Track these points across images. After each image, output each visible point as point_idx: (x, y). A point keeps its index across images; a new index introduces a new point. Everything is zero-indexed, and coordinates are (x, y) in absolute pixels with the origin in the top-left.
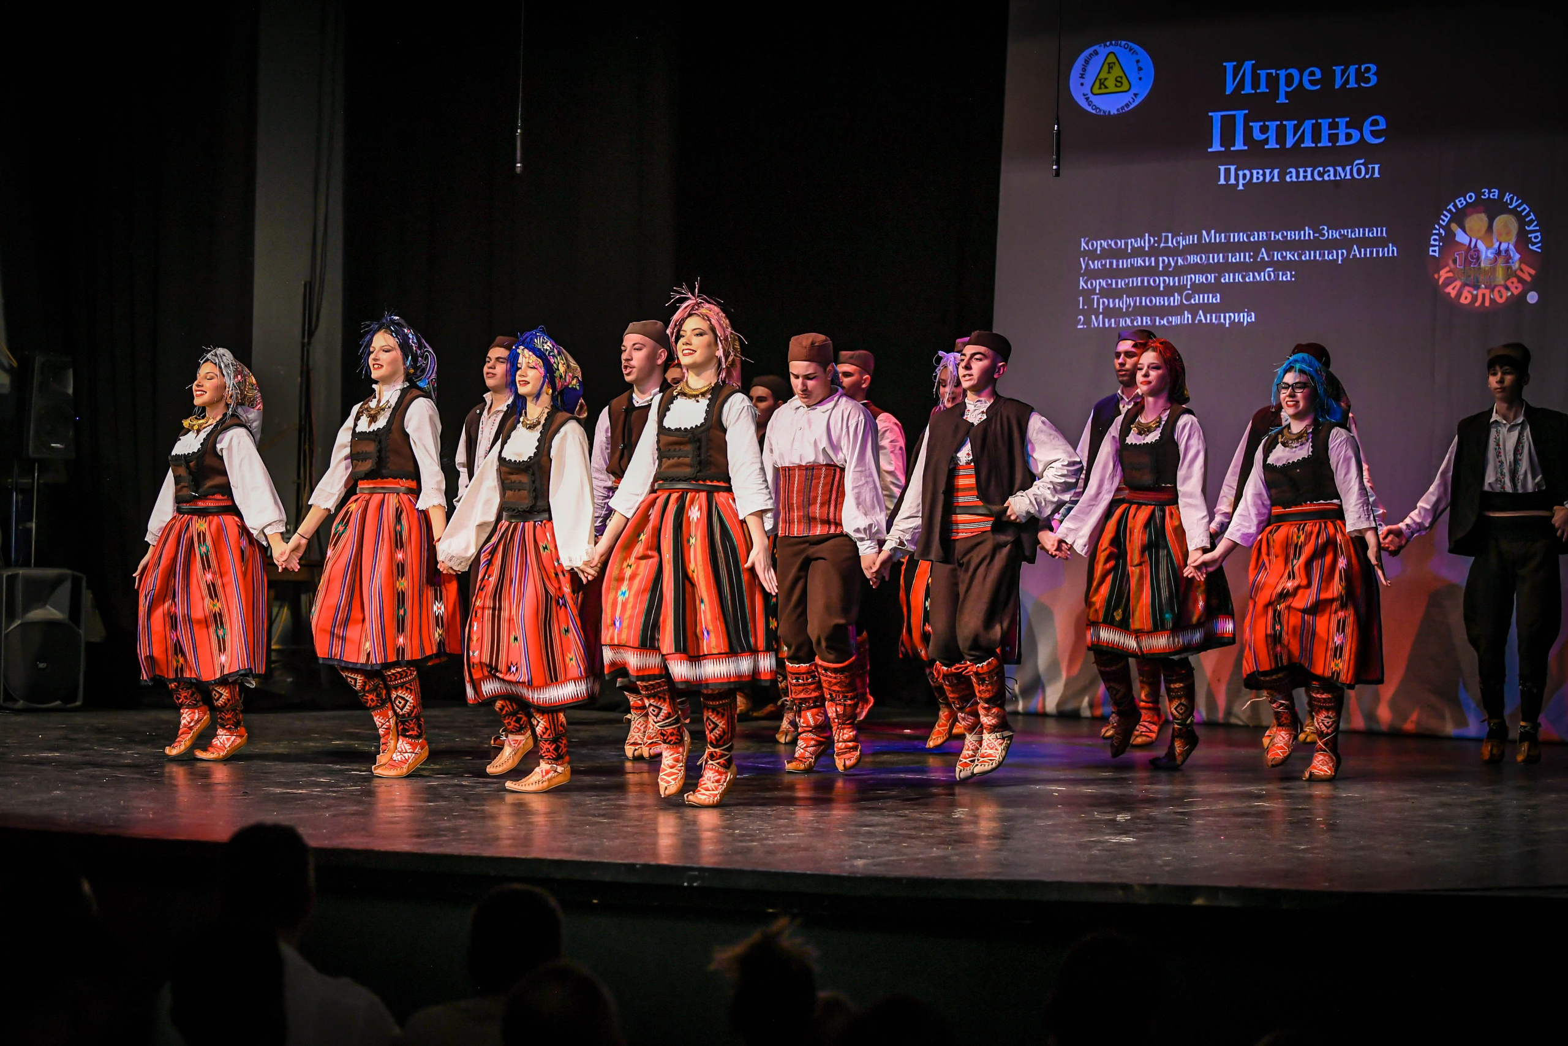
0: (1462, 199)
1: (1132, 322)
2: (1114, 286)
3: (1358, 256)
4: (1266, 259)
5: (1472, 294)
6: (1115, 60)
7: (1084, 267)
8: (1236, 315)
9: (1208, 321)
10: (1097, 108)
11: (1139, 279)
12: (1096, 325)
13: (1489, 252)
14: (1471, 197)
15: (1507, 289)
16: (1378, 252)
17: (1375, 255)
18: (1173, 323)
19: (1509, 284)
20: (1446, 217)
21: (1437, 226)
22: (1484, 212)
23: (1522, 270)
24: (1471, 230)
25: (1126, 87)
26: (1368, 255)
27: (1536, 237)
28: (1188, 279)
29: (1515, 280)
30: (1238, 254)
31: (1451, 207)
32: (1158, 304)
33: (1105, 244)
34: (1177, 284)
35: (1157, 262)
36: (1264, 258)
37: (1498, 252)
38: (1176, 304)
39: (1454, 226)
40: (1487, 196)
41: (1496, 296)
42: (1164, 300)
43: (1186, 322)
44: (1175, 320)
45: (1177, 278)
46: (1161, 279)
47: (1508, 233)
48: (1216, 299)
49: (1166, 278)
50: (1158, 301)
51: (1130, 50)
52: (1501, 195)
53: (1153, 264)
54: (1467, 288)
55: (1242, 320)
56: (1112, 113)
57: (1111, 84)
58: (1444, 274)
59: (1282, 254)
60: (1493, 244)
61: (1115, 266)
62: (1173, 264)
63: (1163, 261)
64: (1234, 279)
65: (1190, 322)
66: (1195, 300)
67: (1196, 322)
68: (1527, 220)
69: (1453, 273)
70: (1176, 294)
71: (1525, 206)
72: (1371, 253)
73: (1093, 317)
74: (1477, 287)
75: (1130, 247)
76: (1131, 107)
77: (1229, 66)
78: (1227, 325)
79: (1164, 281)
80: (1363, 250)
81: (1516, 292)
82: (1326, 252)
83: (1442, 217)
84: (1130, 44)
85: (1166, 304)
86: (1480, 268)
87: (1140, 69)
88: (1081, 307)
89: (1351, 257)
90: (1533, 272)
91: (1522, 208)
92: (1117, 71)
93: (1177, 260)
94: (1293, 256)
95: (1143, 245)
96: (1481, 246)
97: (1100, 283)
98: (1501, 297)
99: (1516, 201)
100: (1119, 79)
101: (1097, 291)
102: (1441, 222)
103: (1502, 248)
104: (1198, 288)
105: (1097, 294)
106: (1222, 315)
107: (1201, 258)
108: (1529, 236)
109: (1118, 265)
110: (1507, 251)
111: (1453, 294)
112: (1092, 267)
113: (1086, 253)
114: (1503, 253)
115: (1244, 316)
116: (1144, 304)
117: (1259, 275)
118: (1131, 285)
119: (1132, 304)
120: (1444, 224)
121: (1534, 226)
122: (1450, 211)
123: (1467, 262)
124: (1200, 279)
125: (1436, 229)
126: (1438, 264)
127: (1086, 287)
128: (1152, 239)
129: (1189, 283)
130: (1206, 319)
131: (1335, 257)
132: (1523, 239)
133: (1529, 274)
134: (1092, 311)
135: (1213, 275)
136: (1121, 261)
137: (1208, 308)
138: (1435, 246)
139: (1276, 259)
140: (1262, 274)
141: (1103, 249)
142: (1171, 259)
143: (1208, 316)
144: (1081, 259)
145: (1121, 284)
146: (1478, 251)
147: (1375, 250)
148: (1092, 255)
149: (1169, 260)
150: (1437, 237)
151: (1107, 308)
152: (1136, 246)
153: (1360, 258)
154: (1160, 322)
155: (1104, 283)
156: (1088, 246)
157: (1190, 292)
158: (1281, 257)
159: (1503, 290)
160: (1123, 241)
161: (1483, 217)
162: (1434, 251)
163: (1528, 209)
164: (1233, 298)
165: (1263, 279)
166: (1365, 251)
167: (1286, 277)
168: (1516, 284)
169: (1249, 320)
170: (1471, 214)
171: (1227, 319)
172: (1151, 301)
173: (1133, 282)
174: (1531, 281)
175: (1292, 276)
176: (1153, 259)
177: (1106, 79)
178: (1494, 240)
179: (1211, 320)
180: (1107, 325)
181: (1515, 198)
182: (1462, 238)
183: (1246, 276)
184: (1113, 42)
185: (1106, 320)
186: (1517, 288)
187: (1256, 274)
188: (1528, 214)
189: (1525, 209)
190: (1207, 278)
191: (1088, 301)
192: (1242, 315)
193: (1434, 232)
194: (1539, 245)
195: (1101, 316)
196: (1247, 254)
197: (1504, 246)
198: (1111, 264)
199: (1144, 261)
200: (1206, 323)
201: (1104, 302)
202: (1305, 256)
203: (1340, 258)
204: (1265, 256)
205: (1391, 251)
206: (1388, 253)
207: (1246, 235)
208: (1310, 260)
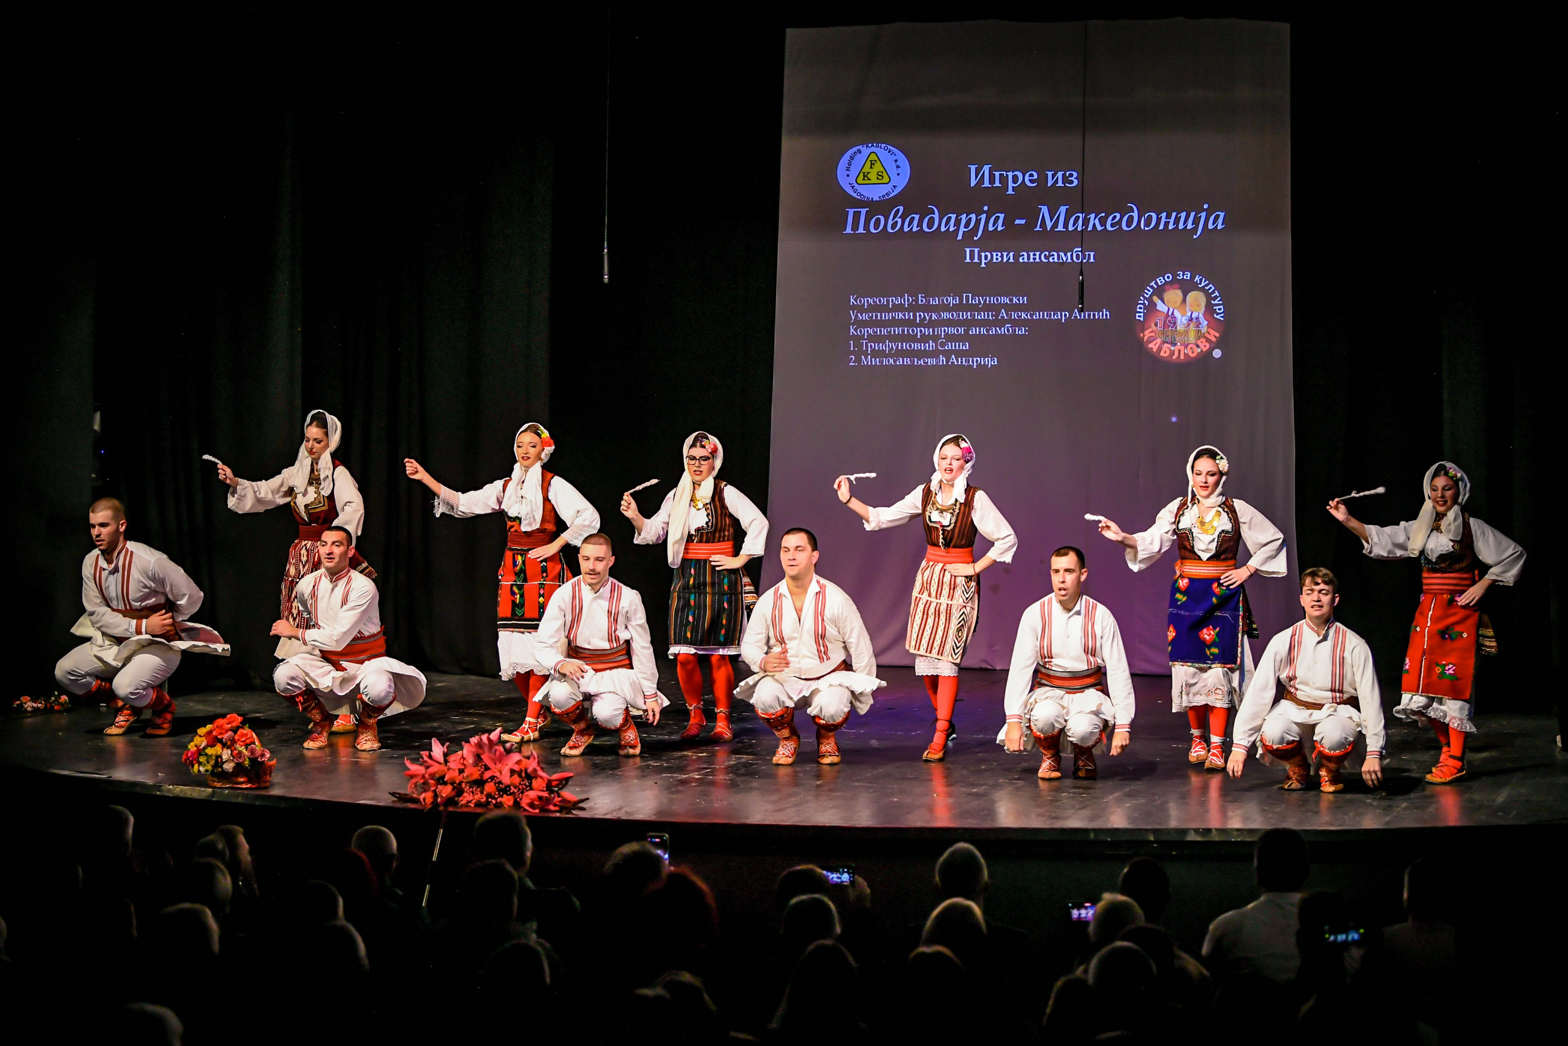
0: (1162, 278)
1: (895, 361)
2: (878, 333)
3: (1079, 318)
4: (1006, 318)
5: (1170, 349)
6: (876, 159)
7: (853, 318)
8: (982, 359)
9: (960, 363)
10: (861, 195)
11: (900, 328)
12: (866, 363)
13: (1184, 318)
14: (1168, 277)
15: (1198, 346)
16: (1094, 315)
17: (1092, 317)
18: (929, 364)
19: (1200, 344)
20: (1149, 291)
21: (1142, 298)
22: (1180, 289)
23: (1209, 333)
24: (1168, 302)
25: (886, 180)
26: (1087, 317)
27: (1220, 309)
28: (943, 331)
29: (1203, 340)
30: (982, 313)
31: (1153, 284)
32: (916, 348)
33: (871, 301)
34: (931, 334)
35: (915, 316)
36: (1003, 316)
37: (1191, 319)
38: (931, 349)
39: (1155, 298)
40: (1182, 277)
41: (1188, 351)
42: (921, 346)
43: (941, 363)
44: (931, 361)
45: (931, 329)
46: (919, 329)
47: (1198, 306)
48: (966, 347)
49: (923, 329)
50: (916, 346)
51: (889, 152)
52: (1193, 277)
53: (912, 318)
54: (1166, 345)
55: (987, 363)
56: (874, 200)
57: (873, 177)
58: (1147, 334)
59: (1018, 314)
60: (1186, 313)
61: (879, 318)
62: (928, 318)
63: (920, 315)
64: (980, 332)
65: (945, 363)
66: (948, 347)
67: (950, 363)
68: (1212, 296)
69: (1155, 334)
70: (931, 341)
71: (1211, 285)
72: (1089, 315)
73: (863, 357)
74: (1174, 345)
75: (891, 303)
76: (891, 196)
77: (973, 168)
78: (975, 367)
79: (921, 331)
80: (1082, 313)
81: (1204, 350)
82: (1052, 313)
83: (1146, 291)
84: (889, 147)
85: (923, 349)
86: (1176, 331)
87: (898, 167)
88: (852, 349)
89: (1073, 318)
90: (1217, 335)
91: (1209, 287)
92: (878, 167)
93: (931, 315)
94: (1027, 315)
95: (903, 302)
96: (1177, 314)
97: (868, 331)
98: (1193, 352)
99: (1205, 282)
100: (880, 173)
101: (866, 337)
102: (1145, 295)
103: (1193, 317)
104: (950, 338)
105: (866, 339)
106: (971, 359)
107: (953, 315)
108: (1215, 308)
109: (881, 317)
110: (1197, 318)
111: (1155, 350)
112: (861, 318)
113: (854, 307)
114: (1194, 320)
115: (988, 360)
116: (904, 348)
117: (1000, 329)
118: (892, 333)
119: (894, 348)
120: (1147, 296)
121: (1219, 301)
122: (1152, 287)
123: (1165, 325)
124: (952, 330)
125: (1142, 300)
126: (1143, 326)
127: (856, 334)
128: (910, 298)
129: (943, 333)
130: (958, 362)
131: (1059, 317)
132: (1210, 309)
133: (1215, 337)
134: (860, 352)
135: (963, 328)
136: (883, 314)
137: (959, 354)
138: (1140, 312)
139: (1013, 318)
140: (1003, 329)
141: (869, 305)
142: (926, 314)
143: (960, 359)
144: (851, 312)
145: (884, 332)
146: (1175, 317)
147: (1092, 313)
148: (861, 309)
149: (924, 315)
150: (1142, 306)
151: (873, 350)
152: (896, 303)
154: (918, 363)
155: (871, 331)
156: (857, 303)
157: (944, 340)
158: (1017, 317)
159: (1194, 347)
160: (885, 299)
161: (1179, 293)
162: (1140, 317)
163: (1213, 288)
164: (980, 346)
165: (1003, 333)
166: (1084, 314)
167: (1022, 332)
168: (1205, 343)
169: (993, 363)
170: (1168, 290)
171: (974, 362)
172: (910, 346)
173: (894, 331)
174: (1216, 341)
175: (1025, 331)
176: (911, 314)
177: (868, 173)
178: (1188, 309)
179: (962, 362)
180: (873, 364)
181: (1204, 279)
182: (1161, 306)
183: (989, 330)
184: (875, 145)
185: (873, 359)
186: (1205, 346)
187: (998, 329)
188: (1213, 292)
189: (1211, 288)
190: (958, 331)
191: (858, 345)
192: (986, 359)
193: (1140, 302)
194: (1223, 315)
195: (869, 357)
196: (990, 313)
197: (1195, 315)
198: (876, 316)
199: (905, 316)
200: (958, 365)
201: (871, 346)
202: (1036, 316)
203: (1063, 318)
204: (1005, 315)
205: (1105, 314)
206: (1103, 316)
207: (990, 298)
208: (1040, 319)
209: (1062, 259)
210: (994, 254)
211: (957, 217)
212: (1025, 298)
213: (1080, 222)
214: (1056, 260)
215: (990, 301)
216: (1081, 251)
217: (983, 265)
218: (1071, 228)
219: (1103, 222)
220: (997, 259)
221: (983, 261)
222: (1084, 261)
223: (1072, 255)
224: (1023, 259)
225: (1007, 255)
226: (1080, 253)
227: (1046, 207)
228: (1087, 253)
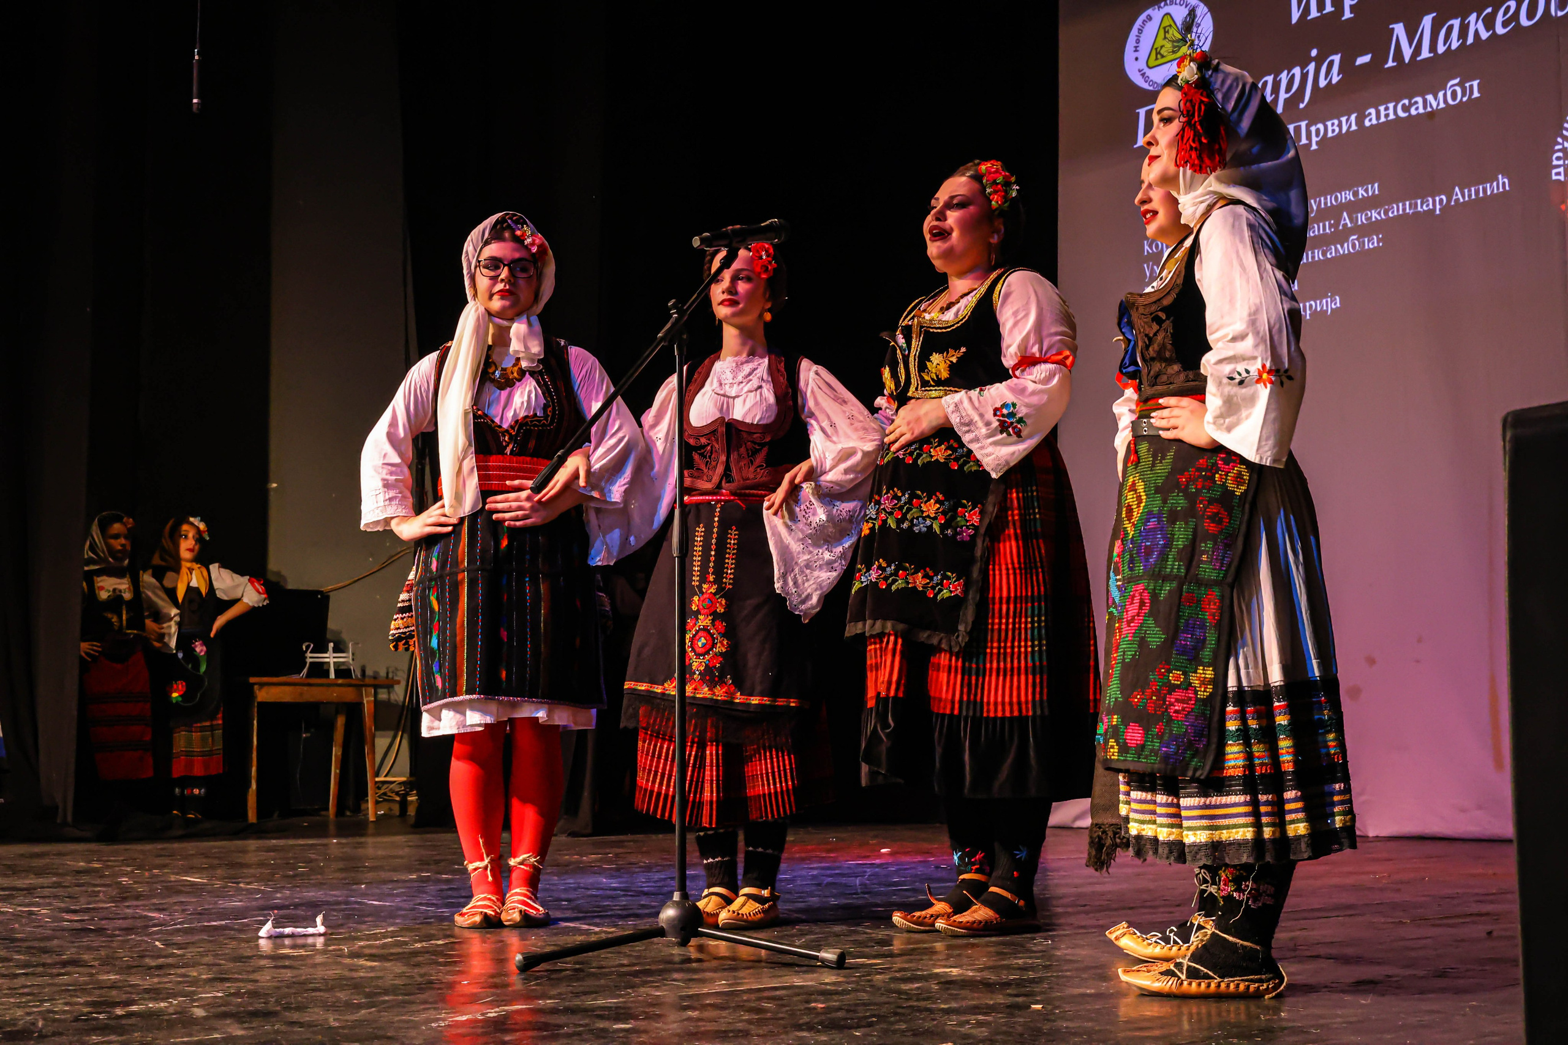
3: (1461, 200)
4: (1349, 225)
8: (1318, 302)
16: (1485, 190)
17: (1481, 195)
21: (1560, 140)
26: (1473, 197)
30: (1316, 227)
36: (1346, 224)
55: (1325, 308)
59: (1367, 215)
64: (1313, 257)
72: (1477, 192)
80: (1466, 191)
82: (1419, 201)
89: (1453, 203)
94: (1379, 214)
113: (1148, 258)
115: (1327, 302)
117: (1342, 246)
125: (1559, 144)
126: (1564, 190)
131: (1431, 207)
138: (1558, 166)
139: (1360, 223)
144: (1144, 266)
147: (1481, 187)
150: (1560, 154)
153: (1464, 202)
156: (1152, 249)
158: (1366, 219)
162: (1558, 174)
164: (1313, 280)
165: (1346, 252)
166: (1470, 191)
167: (1374, 244)
169: (1333, 306)
175: (1380, 240)
183: (1326, 251)
187: (1339, 246)
192: (1324, 301)
193: (1557, 147)
196: (1327, 223)
202: (1393, 212)
203: (1438, 207)
204: (1348, 221)
205: (1502, 183)
206: (1498, 188)
207: (1326, 199)
208: (1399, 216)
209: (1431, 106)
210: (1329, 123)
211: (1275, 79)
212: (1376, 185)
213: (1455, 34)
214: (1421, 110)
215: (1326, 203)
216: (1460, 84)
217: (1314, 147)
218: (1441, 49)
219: (1489, 23)
220: (1333, 131)
221: (1314, 139)
222: (1465, 99)
223: (1445, 95)
224: (1370, 120)
225: (1347, 120)
226: (1459, 90)
227: (1401, 25)
228: (1467, 85)
